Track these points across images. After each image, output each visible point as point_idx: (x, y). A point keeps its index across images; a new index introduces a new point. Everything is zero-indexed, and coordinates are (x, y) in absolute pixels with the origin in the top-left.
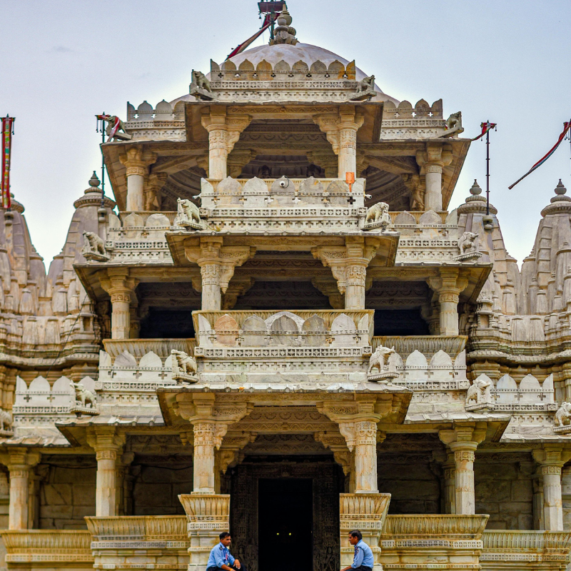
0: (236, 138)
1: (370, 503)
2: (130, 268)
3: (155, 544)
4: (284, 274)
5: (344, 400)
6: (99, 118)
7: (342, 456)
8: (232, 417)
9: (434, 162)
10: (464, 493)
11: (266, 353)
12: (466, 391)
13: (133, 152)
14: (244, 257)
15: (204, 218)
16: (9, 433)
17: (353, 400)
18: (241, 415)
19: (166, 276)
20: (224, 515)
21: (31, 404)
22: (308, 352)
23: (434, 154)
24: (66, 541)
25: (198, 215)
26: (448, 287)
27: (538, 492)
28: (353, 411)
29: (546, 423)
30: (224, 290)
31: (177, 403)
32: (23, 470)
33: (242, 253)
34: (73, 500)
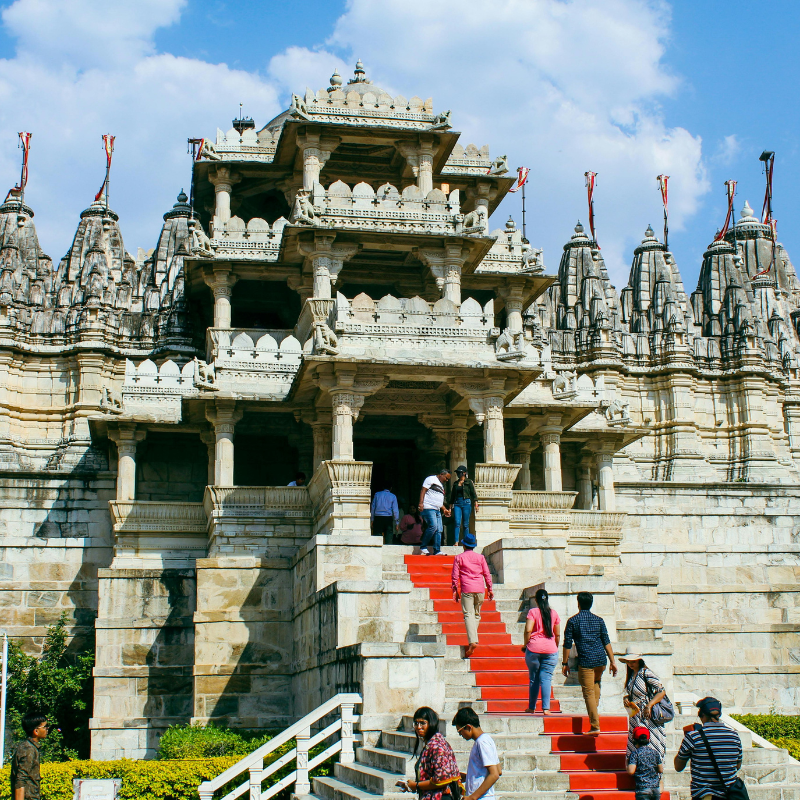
0: (328, 157)
1: (503, 473)
2: (235, 263)
3: (274, 513)
4: (372, 277)
5: (475, 377)
6: (191, 141)
7: (443, 436)
8: (370, 389)
9: (483, 196)
10: (553, 472)
11: (402, 330)
12: (552, 381)
13: (223, 170)
14: (352, 252)
15: (318, 215)
16: (119, 410)
17: (483, 377)
18: (378, 387)
19: (265, 274)
20: (366, 481)
21: (139, 384)
22: (440, 331)
23: (484, 189)
24: (189, 512)
25: (312, 211)
26: (516, 295)
27: (582, 479)
28: (484, 387)
29: (599, 416)
30: (334, 282)
31: (318, 374)
32: (131, 445)
33: (352, 248)
34: (168, 478)
